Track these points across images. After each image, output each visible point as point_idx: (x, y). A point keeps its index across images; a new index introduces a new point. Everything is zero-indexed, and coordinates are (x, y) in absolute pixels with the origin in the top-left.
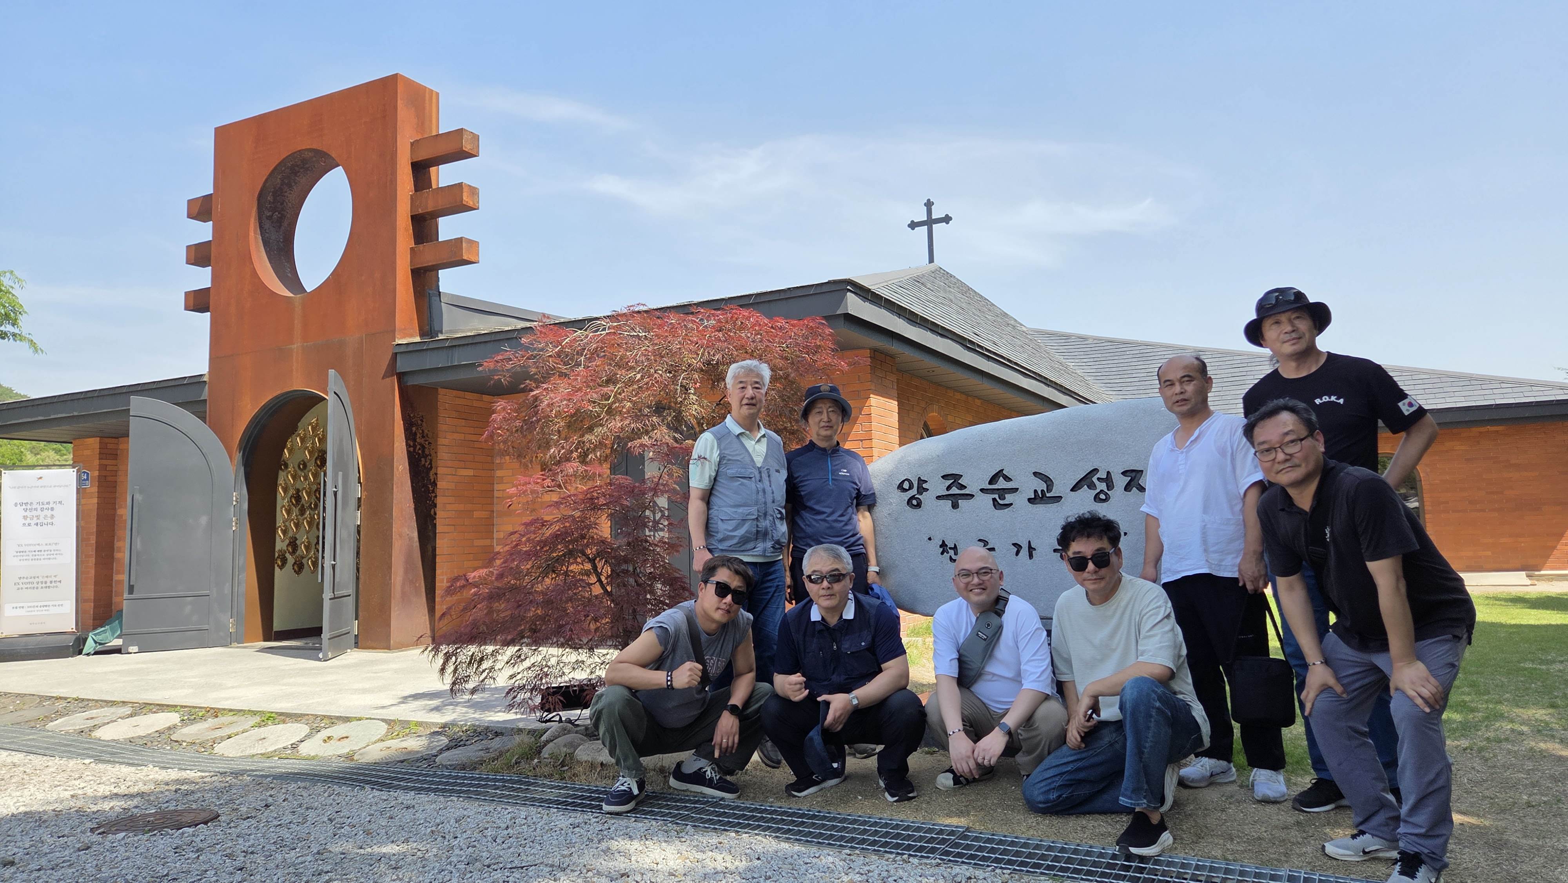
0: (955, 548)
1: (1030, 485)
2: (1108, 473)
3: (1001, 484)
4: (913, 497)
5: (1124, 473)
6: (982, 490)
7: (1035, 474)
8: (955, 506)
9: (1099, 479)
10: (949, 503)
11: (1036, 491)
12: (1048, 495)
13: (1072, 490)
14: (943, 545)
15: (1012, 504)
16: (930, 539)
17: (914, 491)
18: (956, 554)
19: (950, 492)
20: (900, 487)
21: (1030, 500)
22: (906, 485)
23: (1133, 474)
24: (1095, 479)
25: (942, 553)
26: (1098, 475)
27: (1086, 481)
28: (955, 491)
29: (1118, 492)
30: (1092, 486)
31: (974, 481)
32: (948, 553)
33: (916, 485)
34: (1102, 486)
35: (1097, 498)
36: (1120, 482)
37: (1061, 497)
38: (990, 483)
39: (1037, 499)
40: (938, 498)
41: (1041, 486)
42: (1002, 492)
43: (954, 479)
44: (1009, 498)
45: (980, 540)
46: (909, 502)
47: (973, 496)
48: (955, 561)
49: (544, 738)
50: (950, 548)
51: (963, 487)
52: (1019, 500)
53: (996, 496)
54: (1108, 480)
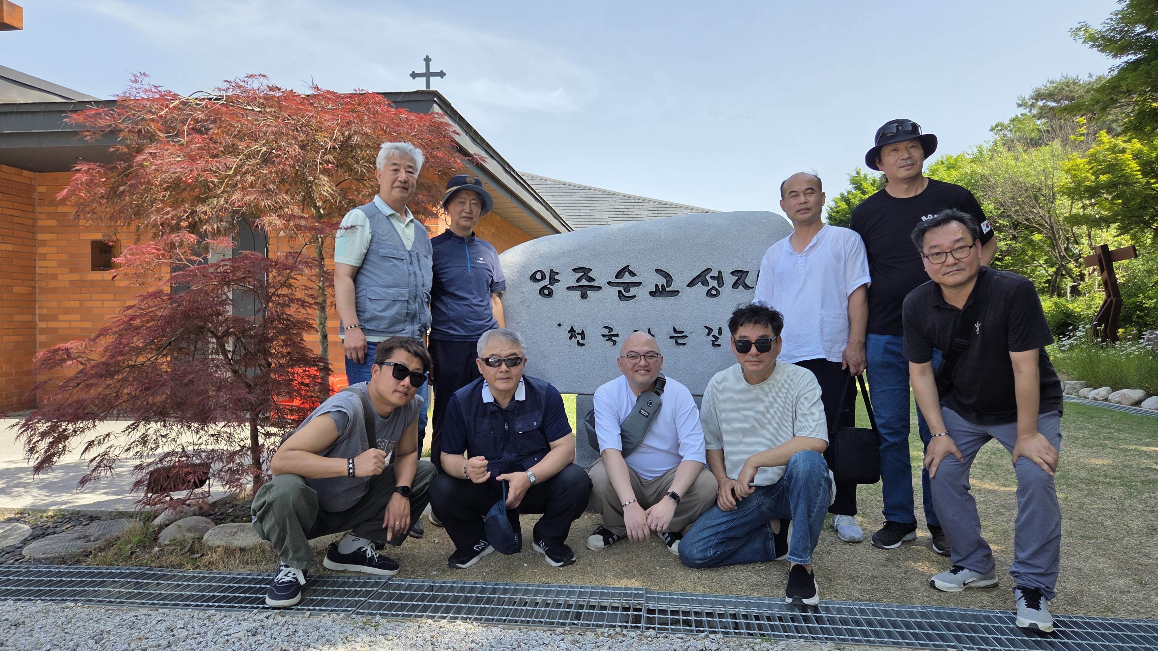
0: (582, 334)
1: (652, 280)
2: (720, 272)
3: (627, 278)
4: (545, 287)
5: (733, 273)
6: (609, 283)
7: (657, 271)
8: (584, 296)
9: (711, 277)
10: (578, 293)
11: (657, 286)
12: (667, 289)
13: (688, 286)
14: (572, 330)
15: (635, 296)
16: (559, 325)
17: (546, 282)
18: (583, 338)
19: (580, 284)
20: (533, 278)
21: (652, 294)
22: (539, 276)
23: (740, 274)
24: (708, 277)
25: (570, 338)
26: (711, 274)
27: (700, 279)
28: (584, 283)
29: (727, 289)
30: (705, 283)
31: (603, 274)
32: (576, 337)
33: (548, 277)
34: (714, 283)
35: (709, 294)
36: (729, 280)
37: (678, 292)
38: (617, 277)
39: (658, 292)
40: (569, 288)
41: (662, 281)
42: (627, 286)
43: (584, 272)
44: (633, 291)
45: (605, 327)
46: (541, 291)
47: (601, 288)
48: (583, 345)
49: (158, 521)
50: (578, 334)
51: (591, 280)
52: (642, 293)
53: (622, 289)
54: (719, 279)
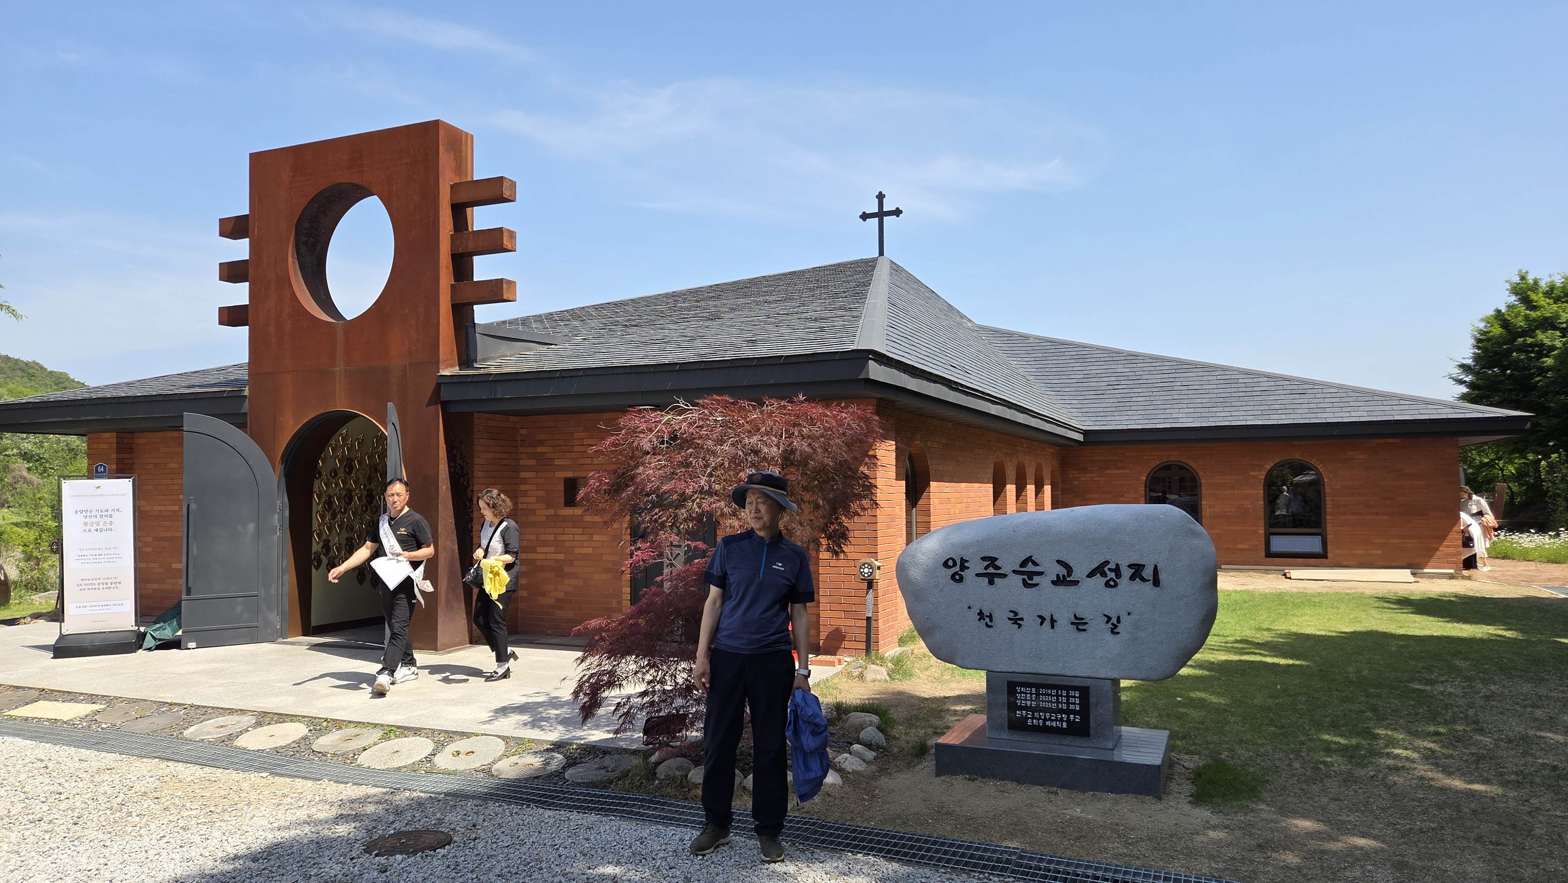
0: (990, 617)
1: (1054, 571)
2: (1117, 565)
3: (1030, 567)
4: (956, 573)
5: (1130, 566)
6: (1014, 571)
7: (1059, 562)
8: (991, 582)
9: (1109, 569)
10: (986, 580)
11: (1058, 575)
12: (1068, 579)
13: (1088, 576)
14: (981, 613)
15: (1038, 584)
16: (969, 608)
17: (957, 569)
18: (991, 621)
19: (988, 571)
20: (945, 564)
21: (1053, 582)
22: (950, 563)
23: (1137, 567)
24: (1106, 569)
25: (979, 620)
26: (1109, 566)
27: (1099, 570)
28: (991, 570)
29: (1124, 581)
30: (1104, 574)
31: (1009, 563)
32: (984, 619)
33: (959, 564)
34: (1112, 575)
35: (1107, 584)
36: (1127, 573)
37: (1078, 582)
38: (1021, 566)
39: (1059, 582)
40: (978, 575)
41: (1063, 571)
42: (1031, 575)
43: (991, 561)
44: (1036, 579)
45: (1011, 611)
46: (953, 577)
47: (1007, 575)
48: (991, 627)
50: (987, 616)
51: (997, 568)
52: (1045, 582)
53: (1026, 577)
54: (1117, 571)
